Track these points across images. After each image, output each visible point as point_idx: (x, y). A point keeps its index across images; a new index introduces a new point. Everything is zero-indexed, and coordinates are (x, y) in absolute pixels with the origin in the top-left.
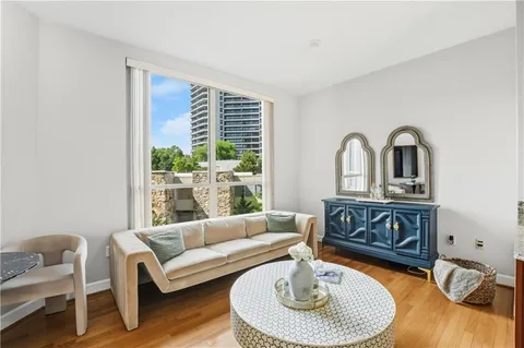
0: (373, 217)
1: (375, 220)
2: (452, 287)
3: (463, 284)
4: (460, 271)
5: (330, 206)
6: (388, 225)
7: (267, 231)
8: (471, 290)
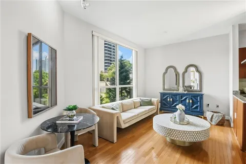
0: (181, 98)
1: (182, 99)
2: (213, 120)
3: (217, 118)
4: (215, 114)
5: (163, 95)
6: (187, 101)
7: (141, 105)
8: (219, 120)
